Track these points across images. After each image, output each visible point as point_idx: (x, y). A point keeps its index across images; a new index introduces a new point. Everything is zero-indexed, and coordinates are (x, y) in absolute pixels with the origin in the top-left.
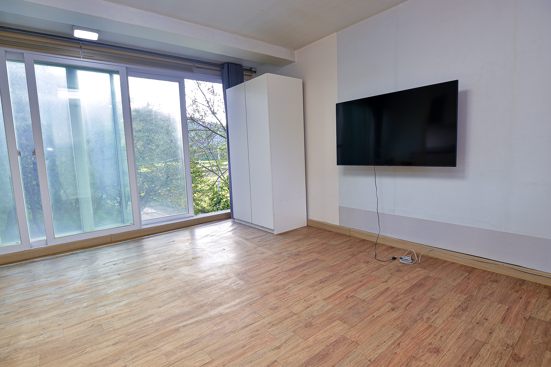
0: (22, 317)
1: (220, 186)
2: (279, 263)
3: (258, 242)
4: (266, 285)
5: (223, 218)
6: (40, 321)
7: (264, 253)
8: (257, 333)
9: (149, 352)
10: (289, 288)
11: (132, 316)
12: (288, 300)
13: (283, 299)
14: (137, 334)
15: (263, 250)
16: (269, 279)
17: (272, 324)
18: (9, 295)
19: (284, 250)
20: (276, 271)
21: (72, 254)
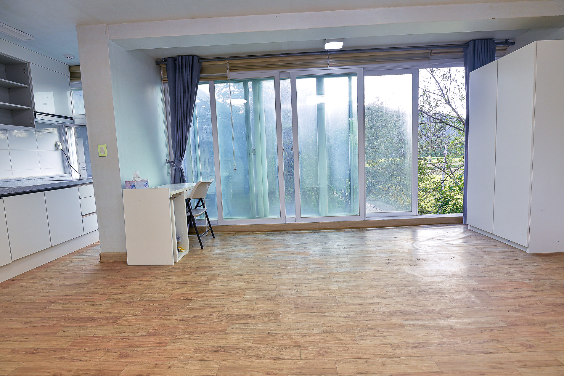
0: (282, 273)
1: (449, 186)
2: (536, 291)
3: (502, 258)
4: (515, 314)
5: (452, 222)
6: (293, 279)
7: (510, 274)
8: (501, 366)
9: (375, 336)
10: (553, 328)
11: (360, 298)
12: (550, 342)
13: (542, 339)
14: (364, 315)
15: (510, 270)
16: (519, 308)
17: (524, 364)
18: (274, 254)
19: (543, 277)
20: (530, 301)
21: (312, 232)
